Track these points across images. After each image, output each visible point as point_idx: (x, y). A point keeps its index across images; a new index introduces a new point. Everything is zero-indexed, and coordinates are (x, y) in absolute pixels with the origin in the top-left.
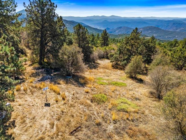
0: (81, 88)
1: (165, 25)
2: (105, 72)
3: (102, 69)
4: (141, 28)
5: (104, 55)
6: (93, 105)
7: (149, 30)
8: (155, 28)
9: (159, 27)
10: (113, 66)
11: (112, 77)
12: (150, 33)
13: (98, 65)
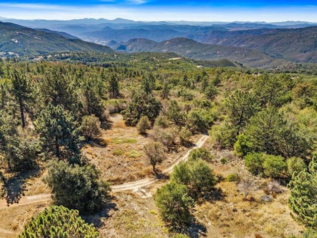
0: (104, 148)
1: (201, 35)
2: (119, 132)
3: (116, 128)
4: (167, 41)
5: (115, 110)
6: (115, 157)
7: (179, 44)
8: (187, 40)
9: (192, 39)
10: (126, 123)
11: (126, 136)
12: (181, 48)
13: (111, 124)
